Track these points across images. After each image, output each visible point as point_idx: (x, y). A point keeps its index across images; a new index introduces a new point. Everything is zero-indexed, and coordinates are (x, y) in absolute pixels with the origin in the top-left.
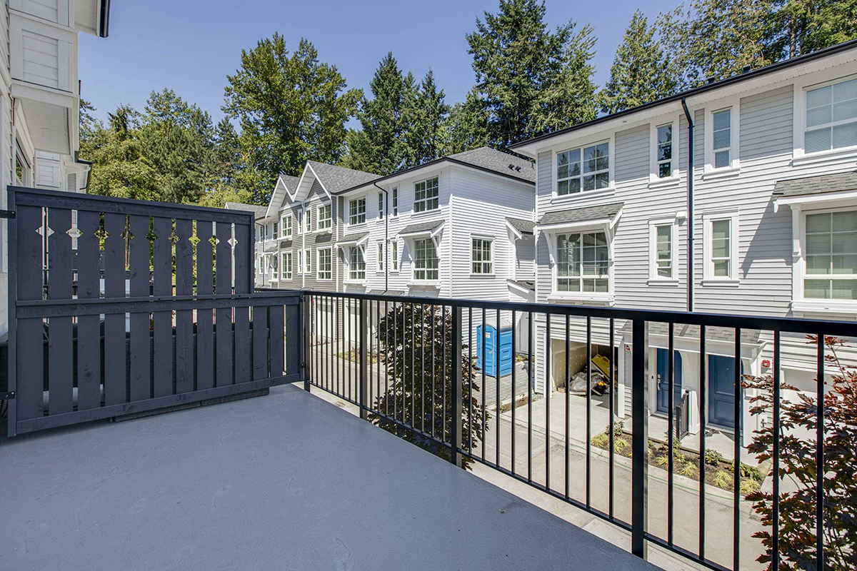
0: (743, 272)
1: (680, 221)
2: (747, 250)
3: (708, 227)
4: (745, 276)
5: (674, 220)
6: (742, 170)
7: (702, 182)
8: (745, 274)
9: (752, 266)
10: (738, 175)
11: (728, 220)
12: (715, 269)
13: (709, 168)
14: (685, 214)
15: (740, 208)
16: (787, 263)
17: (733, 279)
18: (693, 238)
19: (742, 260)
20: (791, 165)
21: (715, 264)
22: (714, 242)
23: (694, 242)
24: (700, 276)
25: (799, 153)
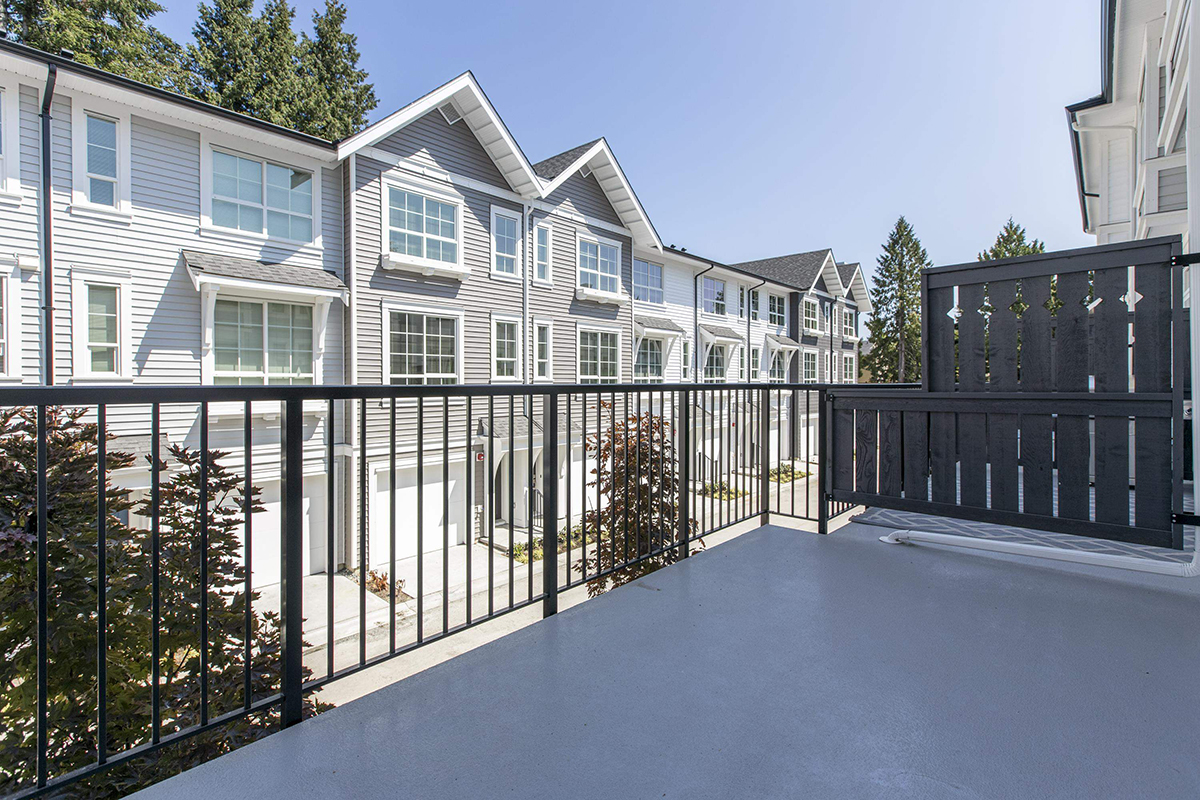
0: (137, 366)
1: (25, 273)
2: (142, 334)
3: (81, 293)
4: (140, 372)
5: (10, 269)
6: (135, 220)
7: (67, 216)
8: (140, 369)
9: (151, 357)
10: (128, 224)
11: (115, 289)
12: (93, 361)
13: (81, 199)
14: (36, 263)
15: (133, 272)
16: (195, 356)
17: (124, 377)
18: (54, 306)
19: (136, 349)
20: (198, 232)
21: (92, 353)
22: (91, 318)
23: (55, 314)
24: (68, 372)
25: (207, 222)
